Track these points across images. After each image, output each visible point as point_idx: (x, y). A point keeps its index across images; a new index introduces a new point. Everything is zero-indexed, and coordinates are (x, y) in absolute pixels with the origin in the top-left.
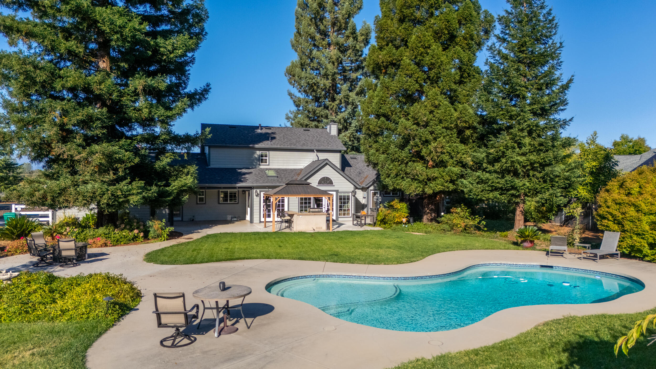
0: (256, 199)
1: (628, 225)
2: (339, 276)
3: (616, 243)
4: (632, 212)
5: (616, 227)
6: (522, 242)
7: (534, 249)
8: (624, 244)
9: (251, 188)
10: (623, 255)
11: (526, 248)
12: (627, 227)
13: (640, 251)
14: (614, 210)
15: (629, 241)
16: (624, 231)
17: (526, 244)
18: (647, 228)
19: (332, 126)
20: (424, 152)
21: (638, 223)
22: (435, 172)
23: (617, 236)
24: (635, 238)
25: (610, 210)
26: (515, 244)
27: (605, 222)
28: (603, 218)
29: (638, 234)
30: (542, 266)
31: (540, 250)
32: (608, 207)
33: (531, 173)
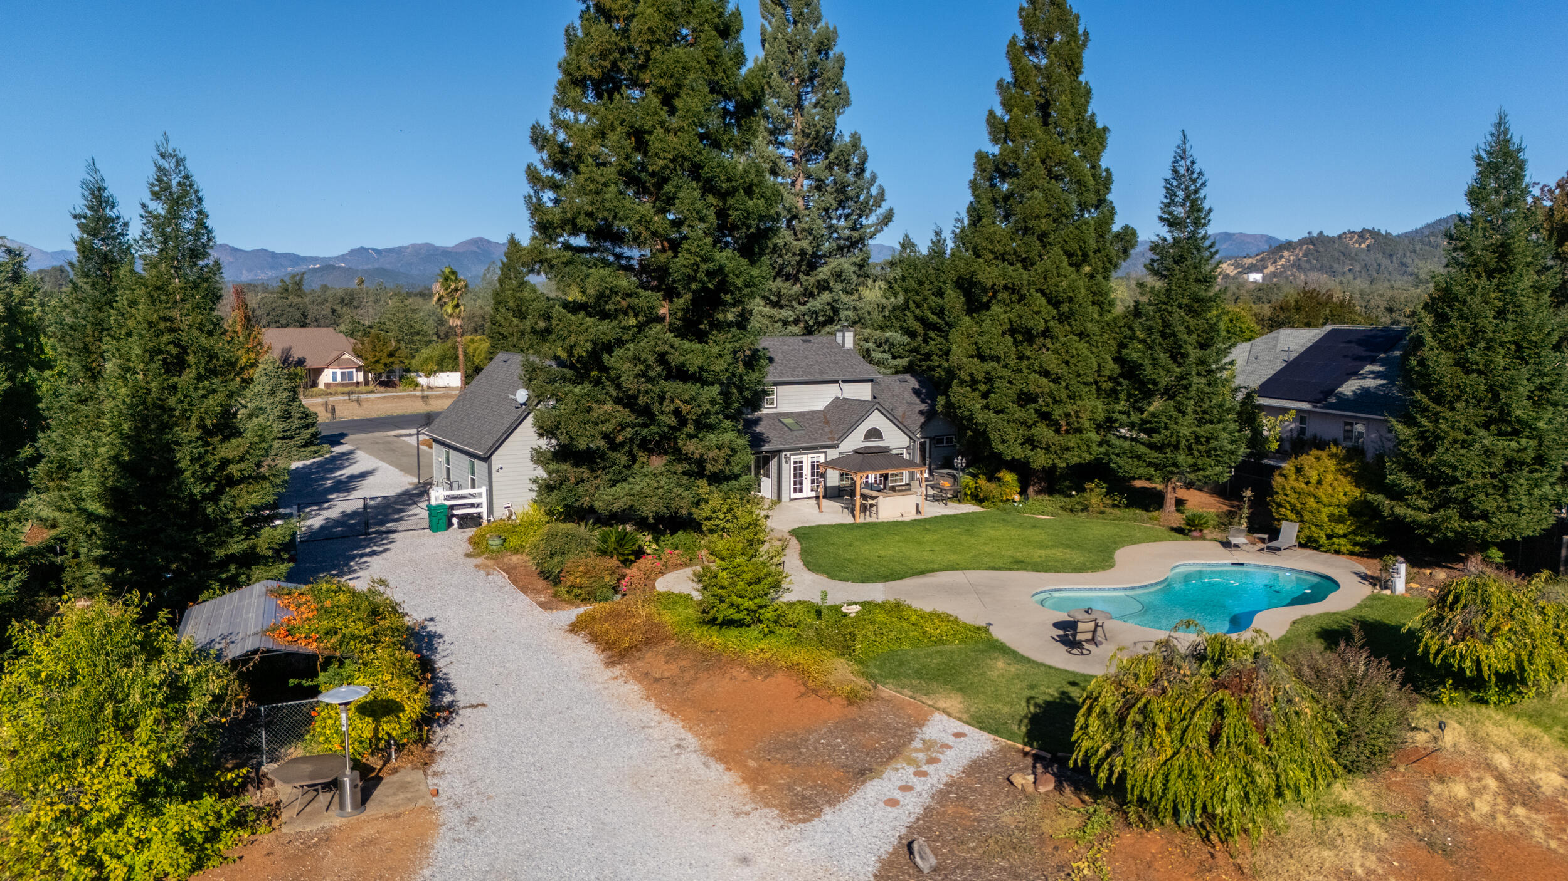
0: (785, 466)
1: (1307, 516)
3: (1295, 534)
4: (1311, 502)
5: (1293, 516)
6: (1190, 531)
7: (1204, 539)
8: (1302, 535)
9: (780, 451)
10: (1301, 545)
11: (1194, 538)
12: (1306, 518)
13: (1316, 541)
14: (1292, 498)
15: (1307, 532)
16: (1302, 521)
17: (1195, 534)
18: (1326, 519)
19: (847, 334)
20: (1057, 413)
21: (1317, 515)
22: (1072, 441)
23: (1297, 526)
24: (1313, 528)
25: (1289, 499)
26: (1179, 531)
27: (1283, 510)
28: (1279, 505)
29: (1317, 526)
30: (1233, 564)
31: (1211, 540)
32: (1286, 495)
33: (1194, 446)
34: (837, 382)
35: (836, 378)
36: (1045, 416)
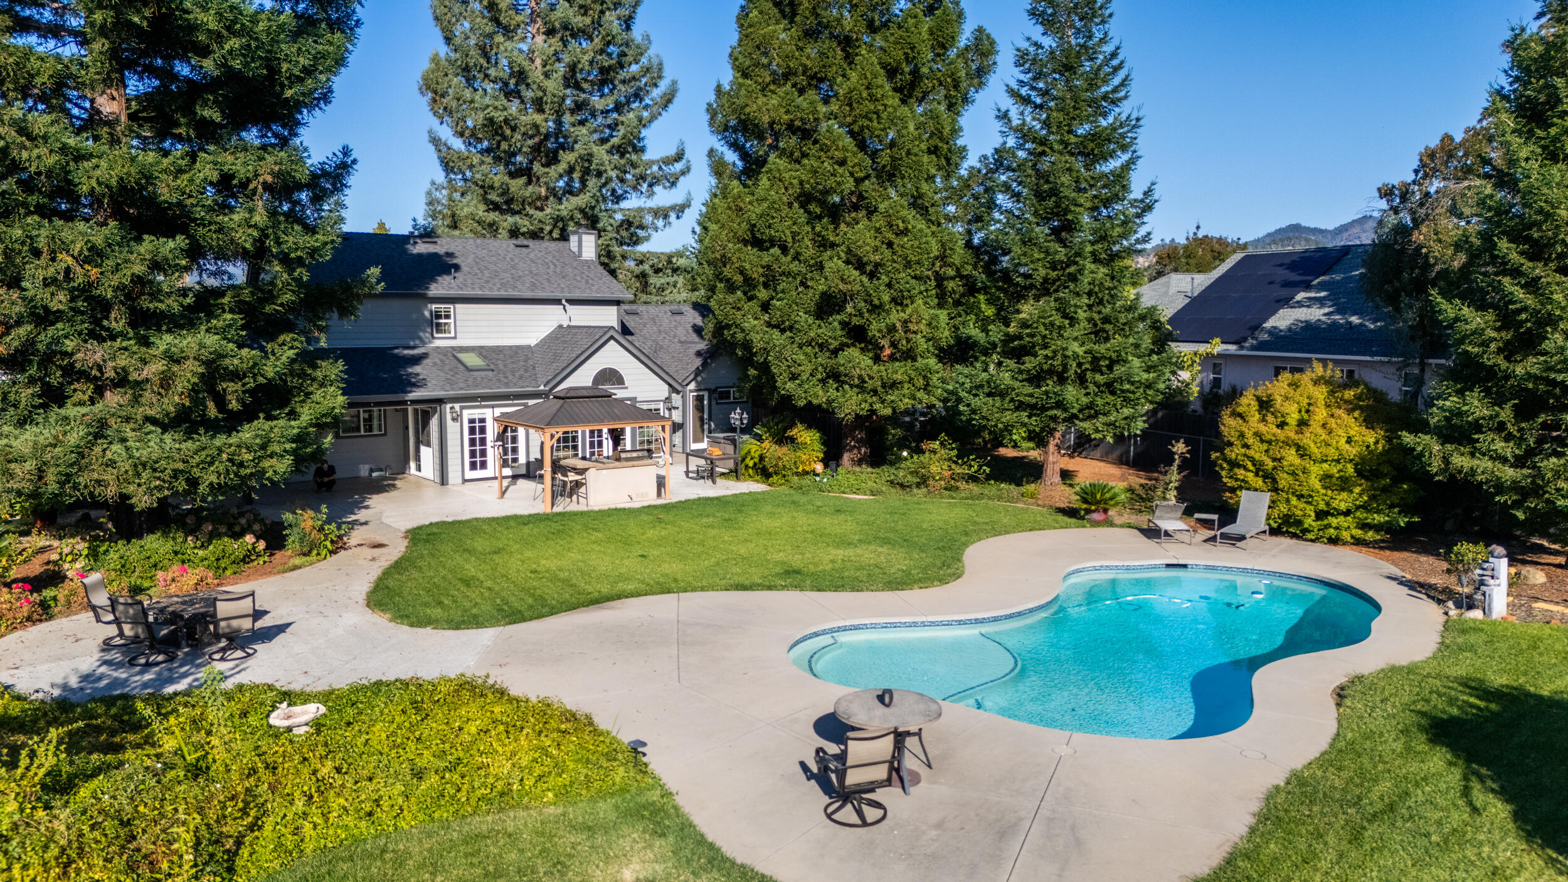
0: (452, 428)
1: (1284, 480)
2: (874, 626)
3: (1265, 511)
4: (1291, 457)
5: (1259, 482)
6: (1088, 511)
7: (1111, 524)
8: (1276, 513)
9: (440, 401)
10: (1274, 532)
11: (1096, 524)
12: (1282, 484)
13: (1299, 523)
14: (1257, 451)
15: (1283, 508)
16: (1275, 490)
17: (1096, 516)
18: (1318, 485)
19: (585, 237)
20: (875, 328)
21: (1302, 477)
22: (899, 371)
23: (1267, 497)
24: (1294, 501)
25: (1251, 453)
26: (1071, 513)
27: (1240, 473)
28: (1234, 464)
29: (1300, 497)
30: (1168, 566)
31: (1122, 526)
32: (1246, 446)
33: (1089, 375)
34: (557, 302)
35: (557, 295)
36: (857, 335)
